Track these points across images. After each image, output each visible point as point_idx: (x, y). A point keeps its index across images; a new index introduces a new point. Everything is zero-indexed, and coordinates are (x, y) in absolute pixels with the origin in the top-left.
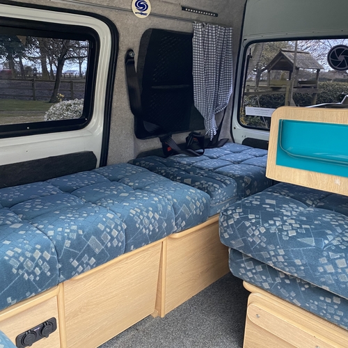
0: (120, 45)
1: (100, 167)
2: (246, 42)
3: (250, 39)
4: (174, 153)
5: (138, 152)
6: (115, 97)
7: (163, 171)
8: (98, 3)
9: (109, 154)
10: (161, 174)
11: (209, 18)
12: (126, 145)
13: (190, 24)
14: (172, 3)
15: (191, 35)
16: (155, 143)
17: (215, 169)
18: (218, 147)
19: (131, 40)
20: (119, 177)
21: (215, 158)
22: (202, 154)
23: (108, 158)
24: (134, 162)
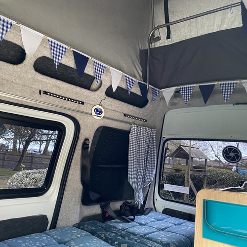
0: (80, 136)
1: (50, 229)
2: (164, 139)
3: (167, 137)
4: (111, 218)
5: (82, 217)
6: (70, 172)
7: (103, 236)
8: (69, 107)
9: (59, 218)
10: (101, 238)
11: (141, 122)
12: (74, 211)
13: (128, 125)
14: (118, 112)
15: (129, 132)
16: (96, 210)
17: (145, 235)
18: (145, 215)
19: (88, 132)
20: (66, 239)
21: (144, 225)
22: (133, 220)
23: (58, 221)
24: (78, 226)
